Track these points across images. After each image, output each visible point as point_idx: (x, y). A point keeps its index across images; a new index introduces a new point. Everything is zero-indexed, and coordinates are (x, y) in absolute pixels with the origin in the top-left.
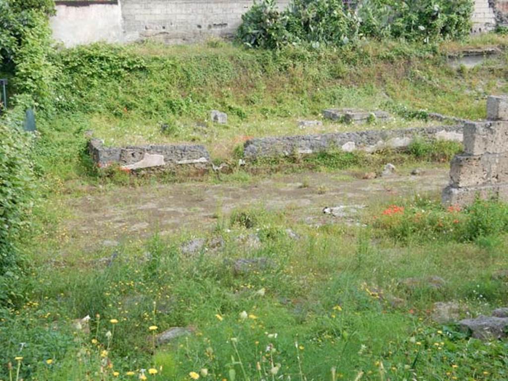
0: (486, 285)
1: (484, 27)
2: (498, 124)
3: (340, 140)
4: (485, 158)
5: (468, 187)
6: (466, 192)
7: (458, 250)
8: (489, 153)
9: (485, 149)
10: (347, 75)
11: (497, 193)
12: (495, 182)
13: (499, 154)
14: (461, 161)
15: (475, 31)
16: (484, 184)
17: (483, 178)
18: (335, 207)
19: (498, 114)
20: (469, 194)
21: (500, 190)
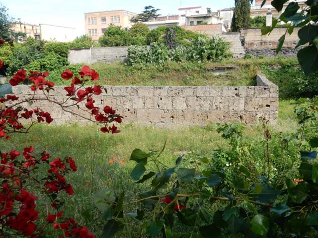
15: (235, 58)
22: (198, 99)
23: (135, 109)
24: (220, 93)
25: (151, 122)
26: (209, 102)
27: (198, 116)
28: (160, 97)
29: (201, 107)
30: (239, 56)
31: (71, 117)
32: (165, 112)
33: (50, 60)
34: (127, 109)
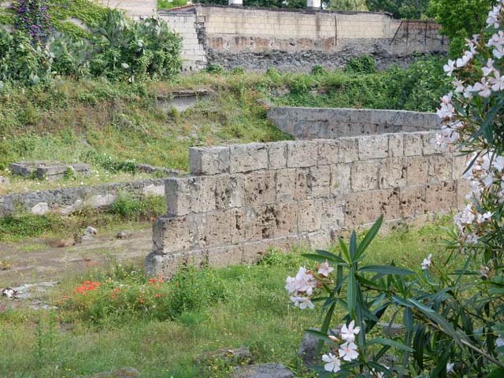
0: (185, 372)
1: (195, 66)
2: (203, 179)
3: (28, 201)
4: (190, 218)
5: (174, 253)
6: (172, 259)
7: (159, 332)
8: (195, 213)
9: (190, 208)
10: (39, 120)
11: (207, 257)
12: (204, 246)
13: (205, 213)
14: (164, 223)
15: (186, 70)
16: (192, 248)
17: (190, 241)
18: (19, 286)
19: (201, 168)
20: (176, 260)
21: (210, 253)
23: (454, 181)
30: (194, 66)
34: (443, 184)
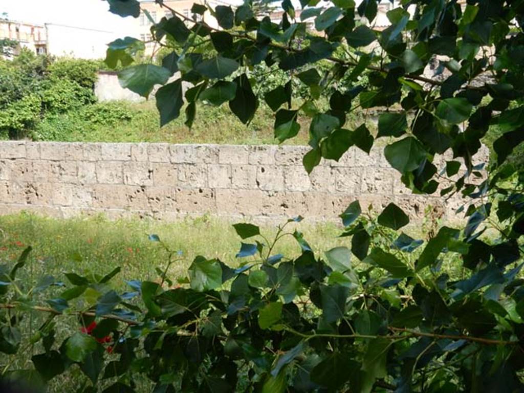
22: (334, 171)
23: (212, 189)
24: (375, 159)
25: (244, 215)
26: (355, 177)
27: (333, 203)
28: (261, 167)
29: (340, 186)
31: (91, 202)
32: (269, 196)
33: (60, 93)
34: (198, 190)
